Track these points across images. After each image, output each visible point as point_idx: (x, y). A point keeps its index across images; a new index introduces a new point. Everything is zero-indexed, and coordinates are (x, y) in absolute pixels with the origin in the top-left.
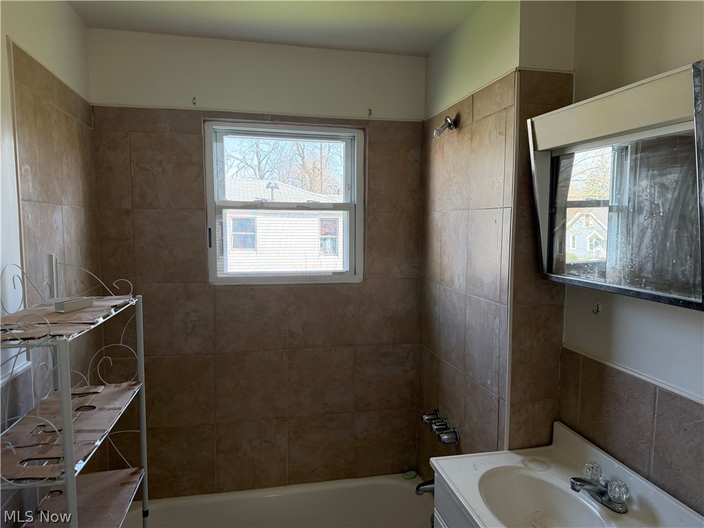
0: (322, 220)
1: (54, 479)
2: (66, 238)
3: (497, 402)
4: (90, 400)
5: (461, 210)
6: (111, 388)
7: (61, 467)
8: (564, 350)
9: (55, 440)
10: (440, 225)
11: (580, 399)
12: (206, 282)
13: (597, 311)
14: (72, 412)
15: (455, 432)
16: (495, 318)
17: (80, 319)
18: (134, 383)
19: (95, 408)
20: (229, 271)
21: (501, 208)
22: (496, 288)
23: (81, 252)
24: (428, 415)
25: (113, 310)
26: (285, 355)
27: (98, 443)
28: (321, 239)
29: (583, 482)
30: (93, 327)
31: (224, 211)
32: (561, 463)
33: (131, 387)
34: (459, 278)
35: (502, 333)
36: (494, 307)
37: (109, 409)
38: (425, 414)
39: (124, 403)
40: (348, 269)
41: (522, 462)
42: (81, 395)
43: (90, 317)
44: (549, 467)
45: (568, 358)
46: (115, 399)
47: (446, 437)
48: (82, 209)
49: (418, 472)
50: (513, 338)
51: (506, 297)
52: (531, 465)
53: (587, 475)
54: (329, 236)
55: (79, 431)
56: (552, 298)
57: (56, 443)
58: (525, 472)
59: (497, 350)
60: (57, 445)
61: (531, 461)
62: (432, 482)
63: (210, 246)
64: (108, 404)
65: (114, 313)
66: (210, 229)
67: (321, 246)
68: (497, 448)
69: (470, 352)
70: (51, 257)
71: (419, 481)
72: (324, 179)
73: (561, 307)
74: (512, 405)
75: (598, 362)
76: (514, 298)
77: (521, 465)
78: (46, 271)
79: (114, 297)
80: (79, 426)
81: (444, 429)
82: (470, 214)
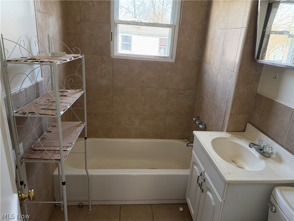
0: (160, 39)
1: (53, 115)
2: (54, 30)
3: (224, 113)
4: (65, 94)
5: (223, 29)
6: (73, 91)
7: (56, 112)
8: (257, 94)
9: (53, 104)
10: (212, 37)
11: (260, 115)
12: (110, 56)
13: (275, 77)
14: (59, 96)
15: (205, 125)
16: (230, 78)
17: (60, 59)
18: (81, 90)
19: (67, 96)
20: (119, 52)
21: (241, 28)
22: (233, 65)
23: (60, 38)
24: (195, 118)
25: (73, 58)
26: (140, 90)
27: (69, 107)
28: (159, 48)
29: (254, 145)
30: (65, 62)
31: (118, 25)
32: (246, 138)
33: (80, 91)
34: (217, 61)
35: (232, 85)
36: (230, 74)
37: (72, 97)
38: (194, 118)
39: (78, 96)
40: (169, 56)
41: (231, 136)
42: (61, 92)
43: (65, 59)
44: (242, 139)
45: (258, 97)
46: (75, 94)
47: (201, 126)
48: (60, 19)
49: (188, 140)
50: (236, 87)
51: (236, 69)
52: (234, 138)
53: (257, 142)
54: (163, 47)
55: (61, 102)
56: (256, 71)
57: (53, 105)
58: (231, 140)
59: (228, 92)
60: (54, 106)
61: (235, 137)
62: (193, 143)
63: (112, 41)
64: (72, 96)
65: (73, 59)
66: (112, 33)
67: (159, 51)
68: (222, 130)
69: (217, 93)
70: (49, 36)
71: (188, 142)
72: (163, 19)
73: (260, 76)
74: (230, 115)
75: (271, 99)
76: (239, 69)
77: (230, 137)
78: (47, 43)
79: (73, 54)
80: (61, 101)
81: (201, 123)
82: (227, 31)
